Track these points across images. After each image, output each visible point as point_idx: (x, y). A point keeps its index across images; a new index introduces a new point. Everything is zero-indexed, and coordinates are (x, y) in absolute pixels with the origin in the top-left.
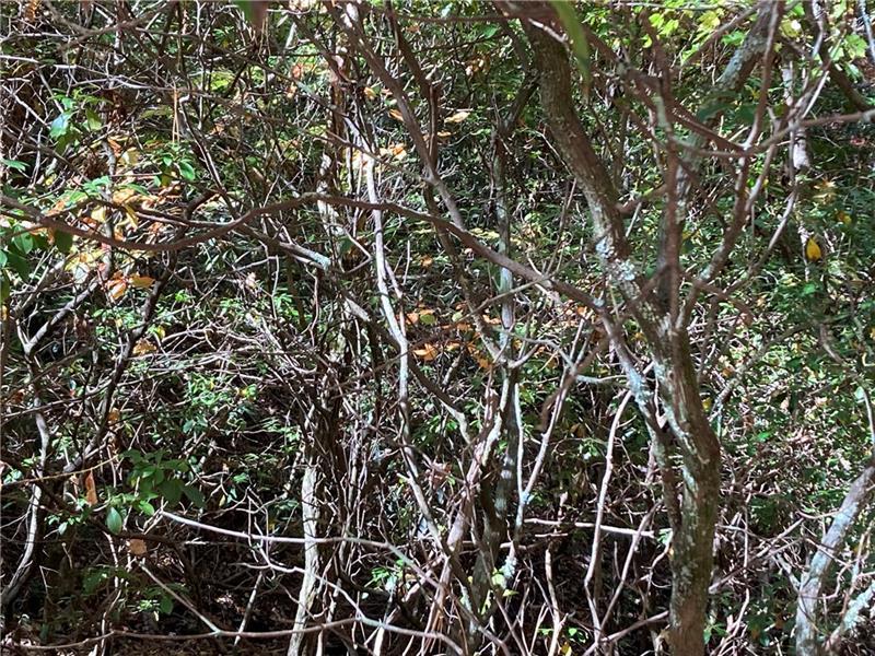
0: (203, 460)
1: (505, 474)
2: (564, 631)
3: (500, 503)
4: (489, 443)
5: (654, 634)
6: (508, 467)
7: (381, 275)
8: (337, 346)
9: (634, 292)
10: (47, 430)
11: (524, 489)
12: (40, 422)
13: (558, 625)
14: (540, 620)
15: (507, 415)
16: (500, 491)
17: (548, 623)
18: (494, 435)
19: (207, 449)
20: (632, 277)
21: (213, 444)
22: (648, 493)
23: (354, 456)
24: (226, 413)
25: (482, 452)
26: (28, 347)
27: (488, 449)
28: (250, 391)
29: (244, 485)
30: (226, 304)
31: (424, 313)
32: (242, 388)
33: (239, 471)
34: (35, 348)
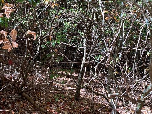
0: (66, 37)
1: (120, 39)
2: (128, 68)
3: (119, 45)
4: (118, 34)
5: (144, 69)
6: (121, 38)
7: (100, 3)
8: (90, 17)
9: (148, 5)
10: (41, 30)
11: (124, 42)
12: (40, 29)
13: (127, 67)
14: (124, 66)
15: (122, 29)
16: (119, 42)
17: (125, 67)
18: (119, 32)
19: (67, 35)
20: (148, 2)
21: (68, 34)
22: (145, 45)
23: (93, 36)
24: (71, 29)
25: (117, 35)
26: (38, 16)
27: (118, 35)
28: (75, 25)
29: (73, 42)
30: (71, 9)
31: (106, 11)
32: (74, 24)
33: (73, 39)
34: (39, 16)
